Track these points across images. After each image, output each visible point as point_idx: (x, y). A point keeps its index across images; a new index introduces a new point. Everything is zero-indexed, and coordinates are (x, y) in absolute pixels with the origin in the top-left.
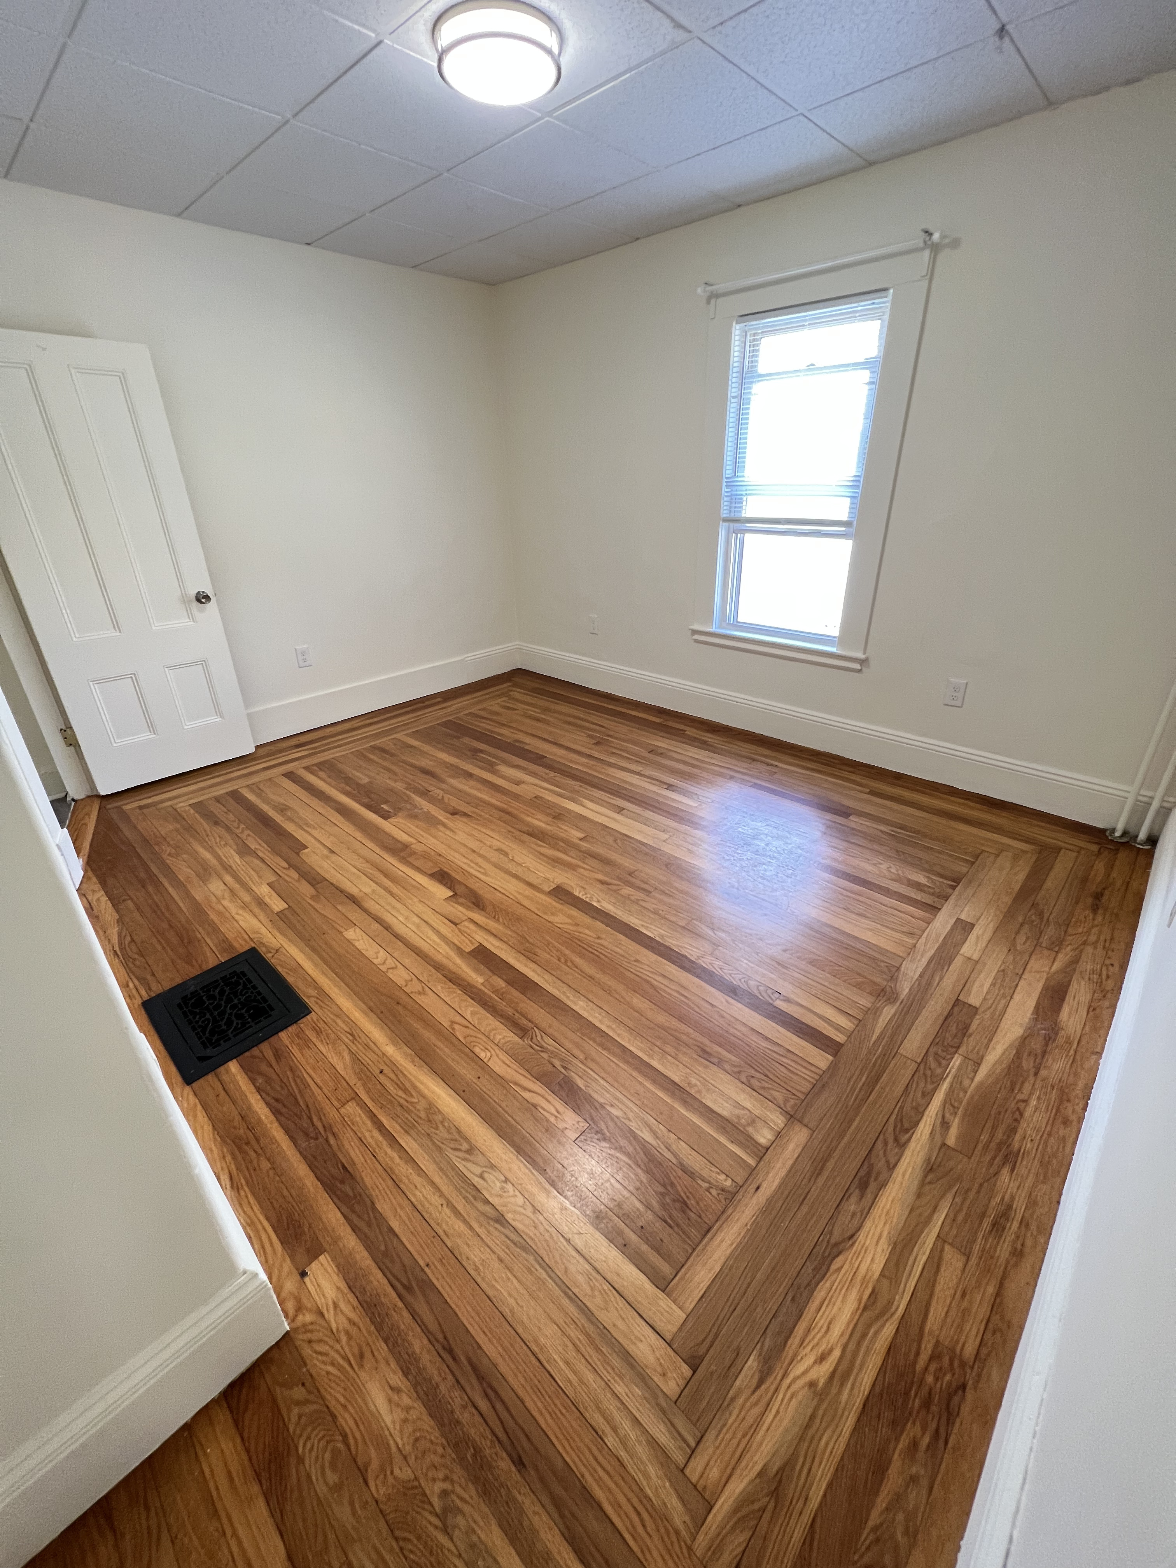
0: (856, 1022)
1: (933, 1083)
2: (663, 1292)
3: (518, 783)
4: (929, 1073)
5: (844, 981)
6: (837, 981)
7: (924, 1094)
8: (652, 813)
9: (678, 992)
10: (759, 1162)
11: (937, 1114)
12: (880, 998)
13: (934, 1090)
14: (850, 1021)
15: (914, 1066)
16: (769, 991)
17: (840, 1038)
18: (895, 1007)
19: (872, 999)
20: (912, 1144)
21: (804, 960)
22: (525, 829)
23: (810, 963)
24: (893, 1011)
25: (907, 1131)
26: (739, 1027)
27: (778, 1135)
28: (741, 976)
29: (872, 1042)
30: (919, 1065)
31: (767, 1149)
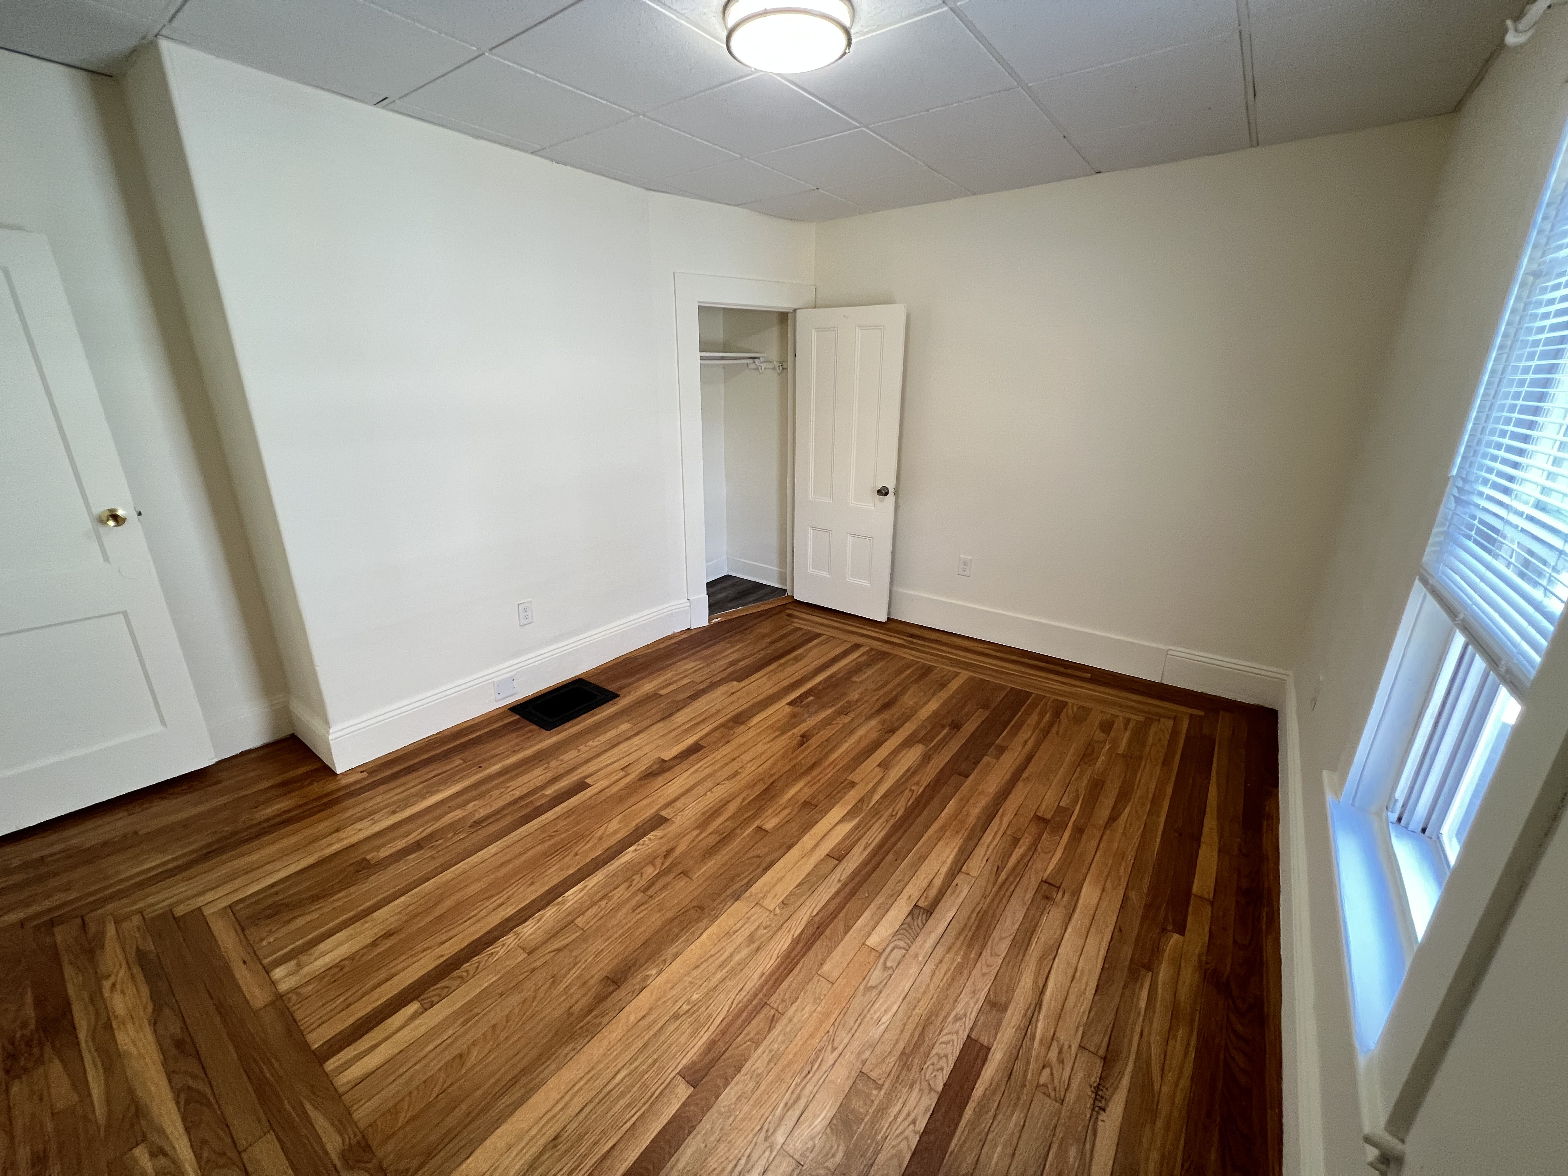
0: (341, 1090)
1: (208, 1161)
2: (230, 906)
3: (885, 765)
4: (222, 1161)
5: (410, 1093)
6: (415, 1083)
7: (204, 1142)
8: (833, 890)
9: (475, 916)
10: (264, 967)
11: (174, 1148)
12: (359, 1137)
13: (198, 1156)
14: (348, 1082)
15: (242, 1143)
16: (435, 999)
17: (331, 1065)
18: (334, 1156)
19: (362, 1124)
20: (172, 1106)
21: (469, 1049)
22: (779, 785)
23: (461, 1056)
24: (329, 1147)
25: (187, 1103)
26: (405, 964)
27: (273, 983)
28: (471, 972)
29: (304, 1101)
30: (240, 1153)
31: (268, 973)
